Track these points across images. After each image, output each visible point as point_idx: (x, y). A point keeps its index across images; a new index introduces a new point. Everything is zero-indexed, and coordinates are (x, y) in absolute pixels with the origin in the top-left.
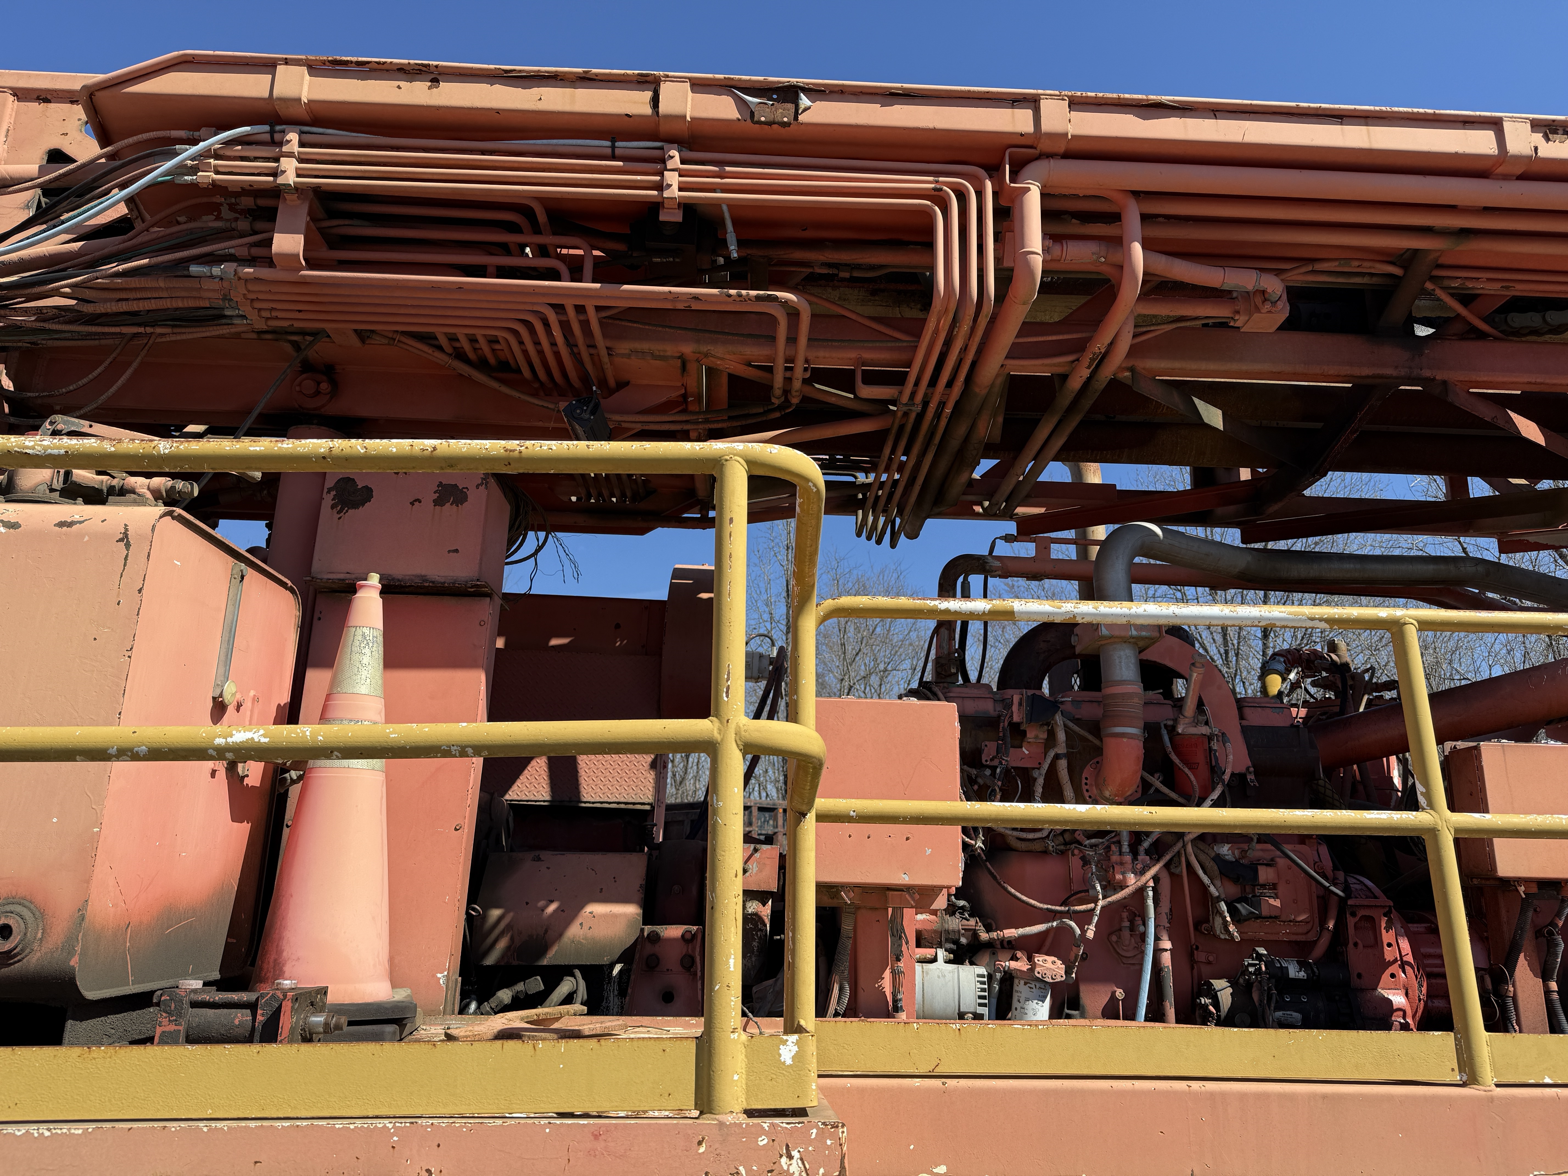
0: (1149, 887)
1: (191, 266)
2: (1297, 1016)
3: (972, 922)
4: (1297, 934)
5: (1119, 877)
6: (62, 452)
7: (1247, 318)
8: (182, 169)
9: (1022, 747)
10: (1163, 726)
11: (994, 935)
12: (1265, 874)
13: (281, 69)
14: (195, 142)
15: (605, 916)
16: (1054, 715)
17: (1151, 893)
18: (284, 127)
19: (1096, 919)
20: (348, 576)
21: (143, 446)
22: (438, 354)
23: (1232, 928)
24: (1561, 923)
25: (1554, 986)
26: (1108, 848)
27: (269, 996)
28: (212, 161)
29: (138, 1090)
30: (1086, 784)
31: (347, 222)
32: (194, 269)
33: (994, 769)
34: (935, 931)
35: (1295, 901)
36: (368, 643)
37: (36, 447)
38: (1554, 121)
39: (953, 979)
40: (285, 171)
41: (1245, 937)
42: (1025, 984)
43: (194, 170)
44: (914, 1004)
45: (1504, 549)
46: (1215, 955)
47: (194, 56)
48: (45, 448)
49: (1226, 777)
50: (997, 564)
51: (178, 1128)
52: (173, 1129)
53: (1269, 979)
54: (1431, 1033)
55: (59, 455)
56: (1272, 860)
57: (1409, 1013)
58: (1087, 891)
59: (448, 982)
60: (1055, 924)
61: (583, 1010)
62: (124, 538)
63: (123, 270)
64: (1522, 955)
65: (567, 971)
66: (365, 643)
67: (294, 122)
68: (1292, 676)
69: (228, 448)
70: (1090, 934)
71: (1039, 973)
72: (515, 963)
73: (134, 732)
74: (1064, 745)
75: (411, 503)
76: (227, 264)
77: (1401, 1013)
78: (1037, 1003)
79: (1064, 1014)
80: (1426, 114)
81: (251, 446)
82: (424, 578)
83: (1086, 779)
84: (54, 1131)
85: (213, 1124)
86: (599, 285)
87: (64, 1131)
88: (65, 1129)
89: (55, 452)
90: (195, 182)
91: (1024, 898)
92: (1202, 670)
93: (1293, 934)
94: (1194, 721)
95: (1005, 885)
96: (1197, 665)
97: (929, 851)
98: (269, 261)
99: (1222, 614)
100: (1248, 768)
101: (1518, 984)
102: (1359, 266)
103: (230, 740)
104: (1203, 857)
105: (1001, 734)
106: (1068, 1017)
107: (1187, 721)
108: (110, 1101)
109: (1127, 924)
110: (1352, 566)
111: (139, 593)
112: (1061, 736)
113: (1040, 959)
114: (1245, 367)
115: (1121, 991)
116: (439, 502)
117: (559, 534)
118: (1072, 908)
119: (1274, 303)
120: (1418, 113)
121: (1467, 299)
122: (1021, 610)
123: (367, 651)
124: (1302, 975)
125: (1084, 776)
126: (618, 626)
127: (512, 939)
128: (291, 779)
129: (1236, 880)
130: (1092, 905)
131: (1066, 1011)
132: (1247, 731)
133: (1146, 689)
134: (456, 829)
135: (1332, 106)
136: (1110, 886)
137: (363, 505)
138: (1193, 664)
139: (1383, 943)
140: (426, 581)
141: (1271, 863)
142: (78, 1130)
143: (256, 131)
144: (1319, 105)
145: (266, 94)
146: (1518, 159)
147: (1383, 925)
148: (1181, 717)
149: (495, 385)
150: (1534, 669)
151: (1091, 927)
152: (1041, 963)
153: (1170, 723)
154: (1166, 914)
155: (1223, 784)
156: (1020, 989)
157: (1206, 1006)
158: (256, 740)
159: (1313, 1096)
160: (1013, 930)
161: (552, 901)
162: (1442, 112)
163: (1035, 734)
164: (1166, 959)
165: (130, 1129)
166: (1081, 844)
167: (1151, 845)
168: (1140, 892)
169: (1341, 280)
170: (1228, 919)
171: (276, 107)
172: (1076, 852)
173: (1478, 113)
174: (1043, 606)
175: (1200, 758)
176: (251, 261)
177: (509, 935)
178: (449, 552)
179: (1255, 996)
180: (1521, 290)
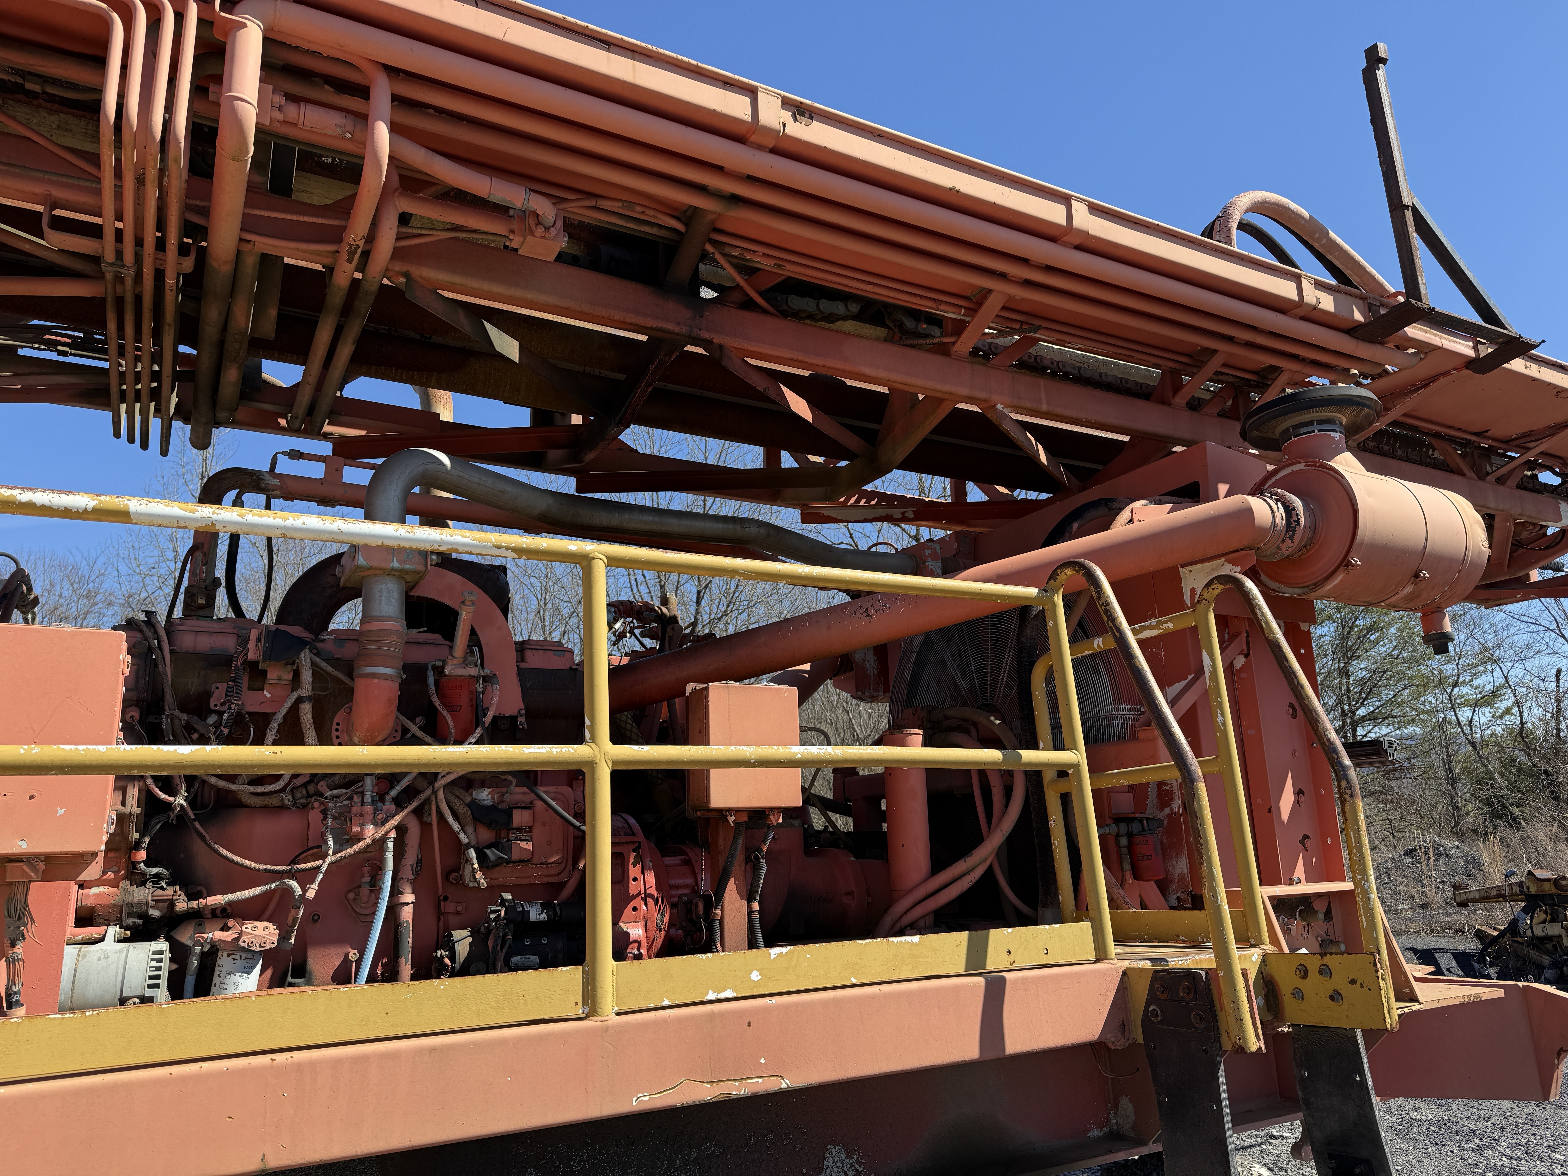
0: (390, 838)
2: (535, 959)
3: (170, 891)
4: (549, 876)
5: (356, 829)
7: (522, 239)
9: (263, 690)
10: (430, 667)
11: (194, 904)
12: (519, 818)
16: (299, 653)
17: (391, 845)
19: (321, 876)
23: (479, 875)
24: (765, 848)
25: (756, 906)
26: (351, 798)
30: (337, 730)
33: (221, 714)
34: (114, 906)
35: (549, 843)
38: (801, 103)
39: (119, 959)
41: (495, 883)
42: (229, 956)
44: (57, 994)
45: (806, 519)
46: (464, 905)
49: (488, 720)
50: (275, 482)
53: (506, 924)
54: (560, 969)
56: (531, 803)
57: (644, 944)
58: (320, 847)
60: (273, 886)
64: (732, 880)
68: (618, 626)
70: (311, 894)
71: (244, 942)
74: (310, 686)
77: (637, 945)
78: (240, 976)
79: (287, 983)
80: (689, 63)
83: (338, 724)
91: (238, 859)
92: (472, 609)
93: (546, 876)
94: (464, 661)
95: (216, 846)
96: (467, 603)
97: (61, 812)
99: (397, 534)
100: (519, 711)
101: (726, 907)
102: (642, 212)
104: (456, 804)
105: (233, 674)
106: (291, 985)
107: (455, 661)
109: (367, 879)
110: (651, 518)
112: (307, 676)
113: (249, 926)
114: (530, 296)
115: (356, 952)
118: (295, 867)
119: (547, 229)
120: (682, 61)
121: (749, 271)
122: (139, 510)
124: (543, 917)
125: (335, 721)
129: (489, 825)
130: (321, 861)
131: (290, 979)
132: (522, 674)
133: (409, 626)
135: (599, 29)
136: (345, 839)
138: (463, 602)
139: (629, 878)
141: (528, 807)
144: (586, 24)
146: (769, 131)
147: (632, 860)
148: (450, 657)
150: (786, 620)
151: (312, 886)
152: (249, 930)
153: (439, 664)
154: (412, 866)
155: (483, 727)
156: (224, 961)
157: (442, 958)
159: (419, 1052)
160: (220, 897)
162: (704, 66)
163: (277, 674)
164: (407, 914)
166: (321, 795)
167: (399, 794)
168: (381, 842)
169: (630, 225)
170: (476, 866)
172: (316, 805)
173: (737, 77)
174: (170, 508)
175: (463, 700)
179: (490, 944)
180: (793, 271)
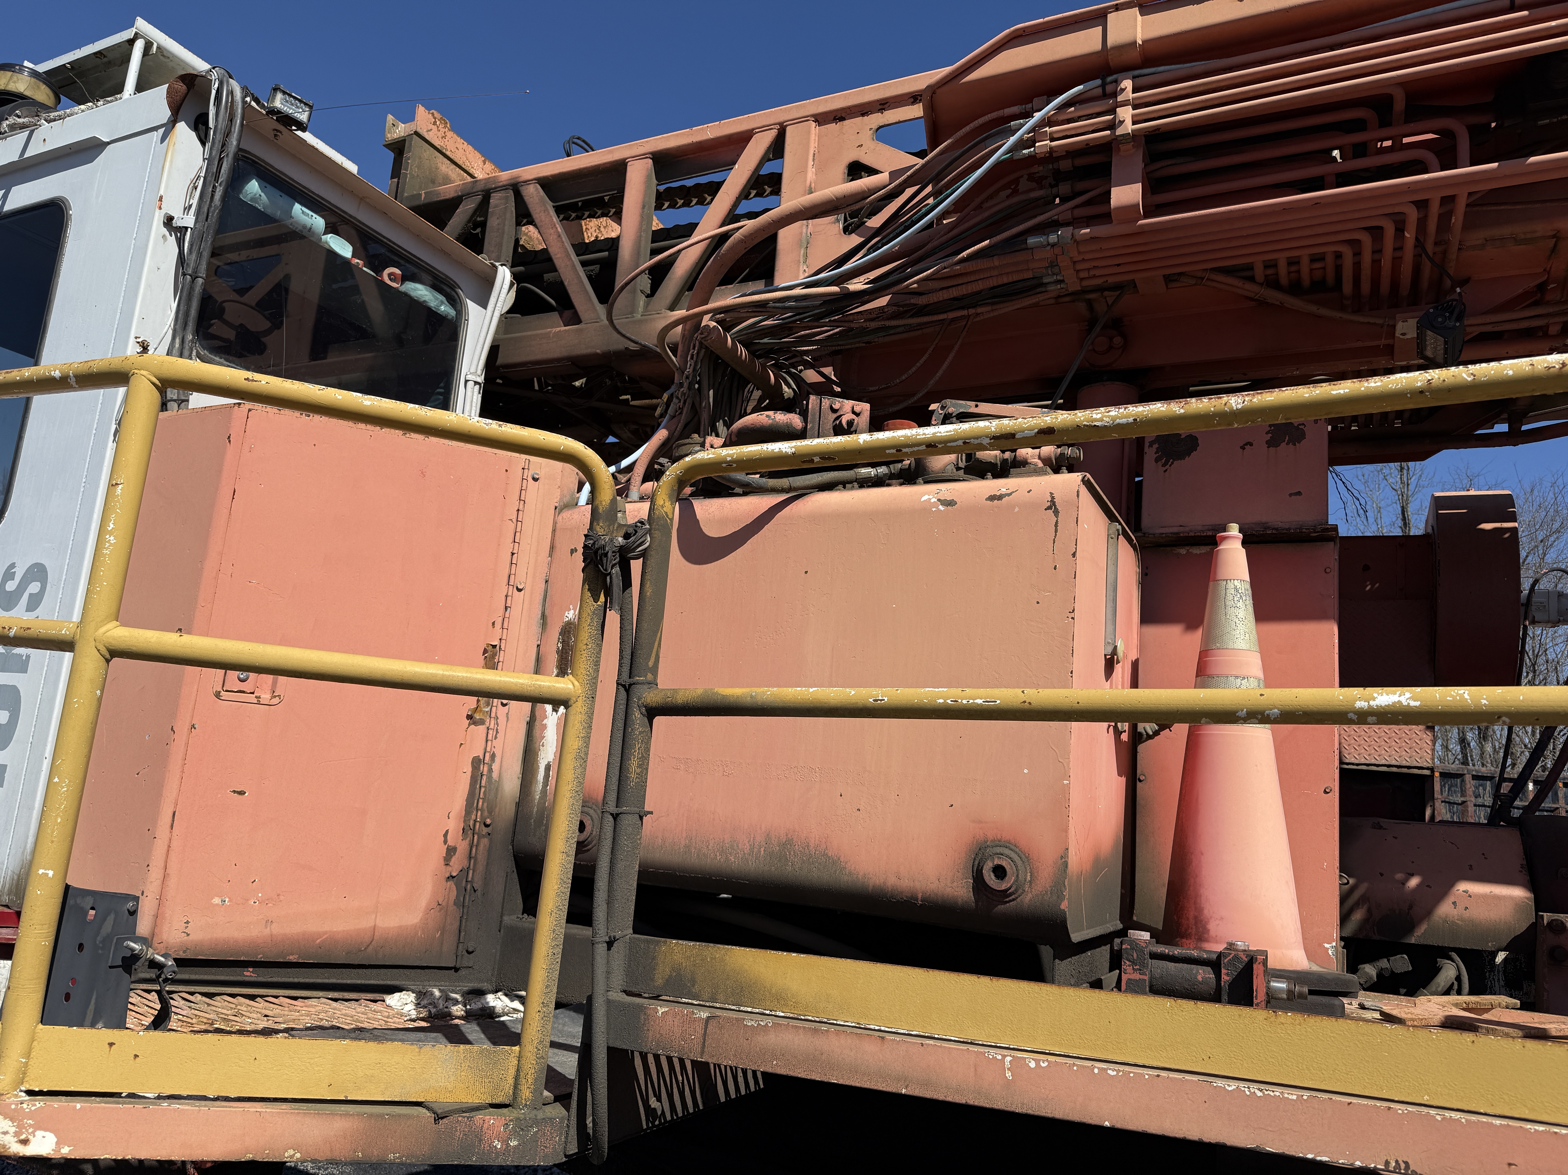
1: (1028, 238)
6: (1131, 420)
8: (1022, 144)
13: (1111, 17)
14: (1028, 115)
15: (1484, 896)
18: (1114, 77)
20: (1181, 529)
21: (1213, 404)
22: (1249, 286)
27: (1231, 956)
28: (1047, 129)
29: (1337, 1062)
31: (1169, 162)
32: (1032, 241)
36: (1241, 596)
37: (1104, 419)
40: (1124, 121)
43: (1031, 143)
47: (1024, 29)
48: (1114, 419)
51: (1406, 1112)
52: (1400, 1112)
55: (1127, 423)
59: (1337, 953)
61: (1516, 1004)
62: (1052, 506)
63: (967, 255)
65: (1444, 952)
66: (1239, 596)
67: (1125, 69)
69: (1307, 395)
72: (1377, 937)
73: (1262, 695)
75: (1241, 447)
76: (1063, 229)
81: (1333, 390)
82: (1265, 526)
84: (1266, 1093)
85: (1448, 1114)
86: (1496, 164)
87: (1278, 1094)
88: (1277, 1092)
89: (1124, 421)
90: (1033, 153)
98: (1106, 217)
103: (1372, 703)
108: (1308, 1069)
111: (1074, 557)
116: (1273, 443)
117: (1338, 468)
123: (1240, 604)
126: (1366, 568)
127: (1369, 911)
128: (1147, 734)
134: (1326, 792)
137: (1189, 455)
140: (1269, 528)
142: (1292, 1095)
143: (1088, 88)
145: (1098, 47)
149: (1313, 308)
158: (1405, 703)
161: (1412, 875)
165: (1349, 1104)
171: (1110, 57)
176: (1088, 221)
177: (1365, 907)
178: (1291, 495)
